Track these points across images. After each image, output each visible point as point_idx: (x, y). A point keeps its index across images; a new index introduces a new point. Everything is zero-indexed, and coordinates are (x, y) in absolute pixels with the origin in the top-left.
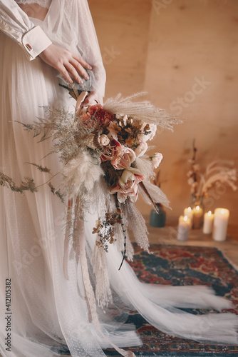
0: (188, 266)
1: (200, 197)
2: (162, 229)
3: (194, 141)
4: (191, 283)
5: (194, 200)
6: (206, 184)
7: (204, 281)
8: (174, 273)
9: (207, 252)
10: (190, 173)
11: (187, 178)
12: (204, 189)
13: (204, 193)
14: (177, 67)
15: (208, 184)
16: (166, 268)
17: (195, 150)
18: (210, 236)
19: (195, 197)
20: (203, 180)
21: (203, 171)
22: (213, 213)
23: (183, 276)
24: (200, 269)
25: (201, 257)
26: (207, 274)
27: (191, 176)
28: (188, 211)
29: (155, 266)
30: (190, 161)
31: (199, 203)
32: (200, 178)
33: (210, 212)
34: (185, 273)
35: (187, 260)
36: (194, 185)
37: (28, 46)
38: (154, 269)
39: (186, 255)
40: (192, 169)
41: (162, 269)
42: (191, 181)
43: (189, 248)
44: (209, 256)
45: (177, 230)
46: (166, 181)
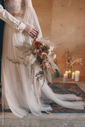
0: (66, 89)
1: (70, 67)
2: (58, 78)
3: (68, 49)
4: (67, 93)
5: (69, 68)
6: (72, 63)
7: (71, 93)
8: (62, 91)
9: (73, 85)
10: (67, 60)
11: (66, 61)
12: (72, 65)
13: (72, 66)
14: (61, 25)
15: (73, 63)
16: (59, 90)
17: (68, 52)
18: (74, 80)
19: (69, 67)
20: (71, 62)
21: (71, 59)
22: (75, 72)
23: (65, 92)
24: (70, 90)
25: (71, 86)
26: (73, 91)
27: (67, 61)
28: (67, 72)
29: (56, 89)
30: (67, 56)
31: (70, 70)
32: (70, 61)
33: (74, 72)
34: (65, 91)
35: (66, 87)
36: (68, 64)
37: (19, 29)
38: (56, 90)
39: (66, 86)
40: (68, 58)
41: (58, 90)
42: (67, 62)
43: (67, 84)
44: (73, 86)
45: (63, 78)
46: (59, 63)
